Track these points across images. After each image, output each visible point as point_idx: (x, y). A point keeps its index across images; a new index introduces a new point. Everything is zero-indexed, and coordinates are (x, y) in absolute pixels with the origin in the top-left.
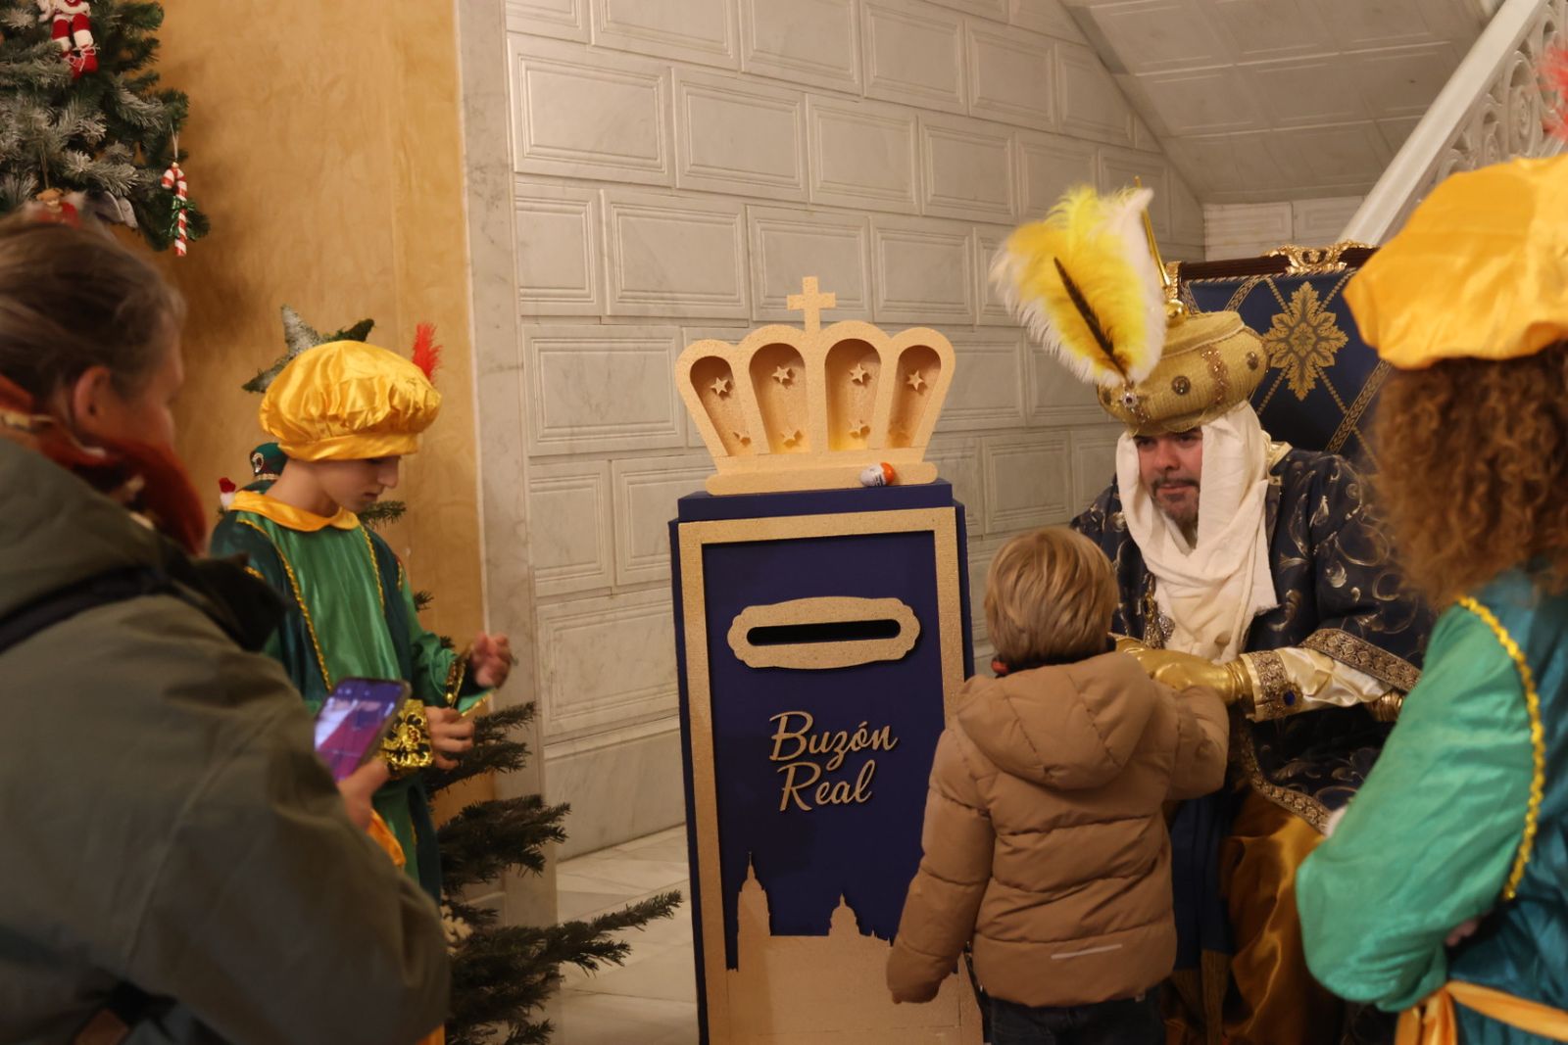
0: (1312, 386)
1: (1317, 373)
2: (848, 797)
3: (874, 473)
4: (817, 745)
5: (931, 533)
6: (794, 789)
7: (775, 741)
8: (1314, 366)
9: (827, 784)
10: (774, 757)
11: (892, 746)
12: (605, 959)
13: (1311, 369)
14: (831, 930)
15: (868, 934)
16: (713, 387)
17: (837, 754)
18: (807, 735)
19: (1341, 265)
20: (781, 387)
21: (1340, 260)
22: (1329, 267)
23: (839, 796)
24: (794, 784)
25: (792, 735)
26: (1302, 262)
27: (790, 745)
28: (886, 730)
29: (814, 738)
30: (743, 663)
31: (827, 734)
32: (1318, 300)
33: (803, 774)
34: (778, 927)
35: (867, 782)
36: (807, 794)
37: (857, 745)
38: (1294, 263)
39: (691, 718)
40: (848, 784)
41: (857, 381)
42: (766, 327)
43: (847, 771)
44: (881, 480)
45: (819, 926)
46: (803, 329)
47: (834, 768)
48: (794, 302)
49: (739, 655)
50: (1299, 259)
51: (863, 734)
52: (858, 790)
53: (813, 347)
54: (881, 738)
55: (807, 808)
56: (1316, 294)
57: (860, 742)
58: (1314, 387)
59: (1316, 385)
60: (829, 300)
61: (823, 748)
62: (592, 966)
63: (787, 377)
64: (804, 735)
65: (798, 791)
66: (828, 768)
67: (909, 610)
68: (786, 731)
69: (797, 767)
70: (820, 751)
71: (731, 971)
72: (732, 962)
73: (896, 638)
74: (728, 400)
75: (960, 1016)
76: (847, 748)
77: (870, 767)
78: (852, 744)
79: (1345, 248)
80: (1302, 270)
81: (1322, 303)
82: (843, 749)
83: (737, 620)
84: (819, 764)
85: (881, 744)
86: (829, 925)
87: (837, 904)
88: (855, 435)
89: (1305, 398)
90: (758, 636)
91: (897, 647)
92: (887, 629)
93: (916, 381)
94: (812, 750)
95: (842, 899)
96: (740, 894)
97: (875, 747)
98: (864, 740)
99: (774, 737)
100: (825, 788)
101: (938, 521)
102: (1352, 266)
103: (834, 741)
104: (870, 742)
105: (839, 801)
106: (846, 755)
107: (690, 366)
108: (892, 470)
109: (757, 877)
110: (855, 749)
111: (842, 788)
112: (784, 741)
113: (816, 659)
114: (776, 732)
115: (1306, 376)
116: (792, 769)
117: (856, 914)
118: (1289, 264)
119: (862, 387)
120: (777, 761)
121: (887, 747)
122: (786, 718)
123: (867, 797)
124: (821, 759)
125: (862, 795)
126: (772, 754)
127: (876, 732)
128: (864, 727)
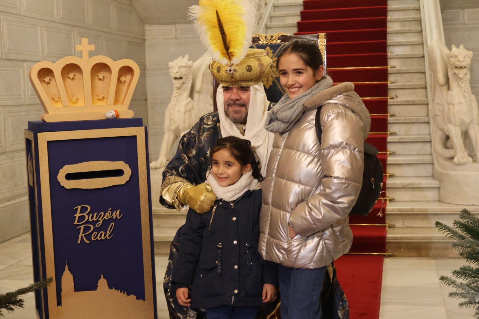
0: (271, 84)
1: (273, 79)
2: (104, 237)
3: (111, 114)
4: (92, 218)
5: (135, 137)
6: (83, 235)
7: (76, 217)
8: (272, 77)
9: (96, 233)
10: (75, 223)
11: (120, 217)
12: (16, 306)
13: (271, 77)
14: (98, 288)
15: (112, 289)
16: (44, 80)
17: (100, 221)
18: (88, 214)
19: (279, 41)
20: (70, 80)
21: (279, 39)
22: (274, 42)
23: (100, 237)
24: (83, 234)
25: (82, 214)
26: (265, 40)
27: (81, 218)
28: (118, 211)
29: (91, 215)
30: (63, 187)
31: (96, 214)
32: (272, 53)
33: (87, 229)
34: (77, 288)
35: (111, 231)
36: (88, 237)
37: (107, 217)
38: (262, 40)
39: (43, 209)
40: (104, 232)
41: (100, 79)
42: (67, 57)
43: (104, 227)
44: (114, 117)
45: (93, 287)
46: (82, 59)
47: (98, 226)
48: (78, 48)
49: (62, 184)
50: (263, 38)
51: (109, 213)
52: (108, 234)
53: (86, 65)
54: (117, 214)
55: (88, 242)
56: (272, 51)
57: (108, 216)
58: (272, 84)
59: (273, 83)
60: (92, 47)
61: (94, 219)
62: (12, 309)
63: (73, 77)
64: (87, 214)
65: (85, 235)
66: (96, 226)
67: (127, 166)
68: (80, 213)
69: (84, 226)
70: (93, 220)
71: (59, 306)
72: (59, 303)
73: (122, 176)
74: (49, 85)
75: (146, 317)
76: (104, 218)
77: (112, 225)
78: (105, 217)
79: (280, 35)
80: (264, 42)
81: (274, 54)
82: (102, 219)
83: (61, 170)
84: (92, 225)
85: (116, 217)
86: (97, 286)
87: (100, 278)
88: (99, 100)
89: (269, 88)
90: (70, 177)
91: (123, 179)
92: (119, 173)
93: (123, 79)
94: (90, 220)
95: (102, 276)
96: (62, 276)
97: (114, 218)
98: (110, 215)
99: (75, 215)
100: (95, 234)
101: (137, 132)
102: (283, 42)
103: (99, 216)
104: (112, 216)
105: (100, 239)
106: (103, 221)
107: (37, 72)
108: (118, 113)
109: (69, 270)
110: (107, 219)
111: (102, 234)
112: (79, 217)
113: (92, 185)
114: (76, 213)
115: (269, 80)
116: (82, 227)
117: (108, 282)
118: (260, 40)
119: (101, 81)
120: (76, 225)
121: (119, 218)
122: (80, 208)
123: (111, 237)
124: (93, 223)
125: (109, 236)
126: (75, 222)
127: (115, 212)
128: (110, 210)
